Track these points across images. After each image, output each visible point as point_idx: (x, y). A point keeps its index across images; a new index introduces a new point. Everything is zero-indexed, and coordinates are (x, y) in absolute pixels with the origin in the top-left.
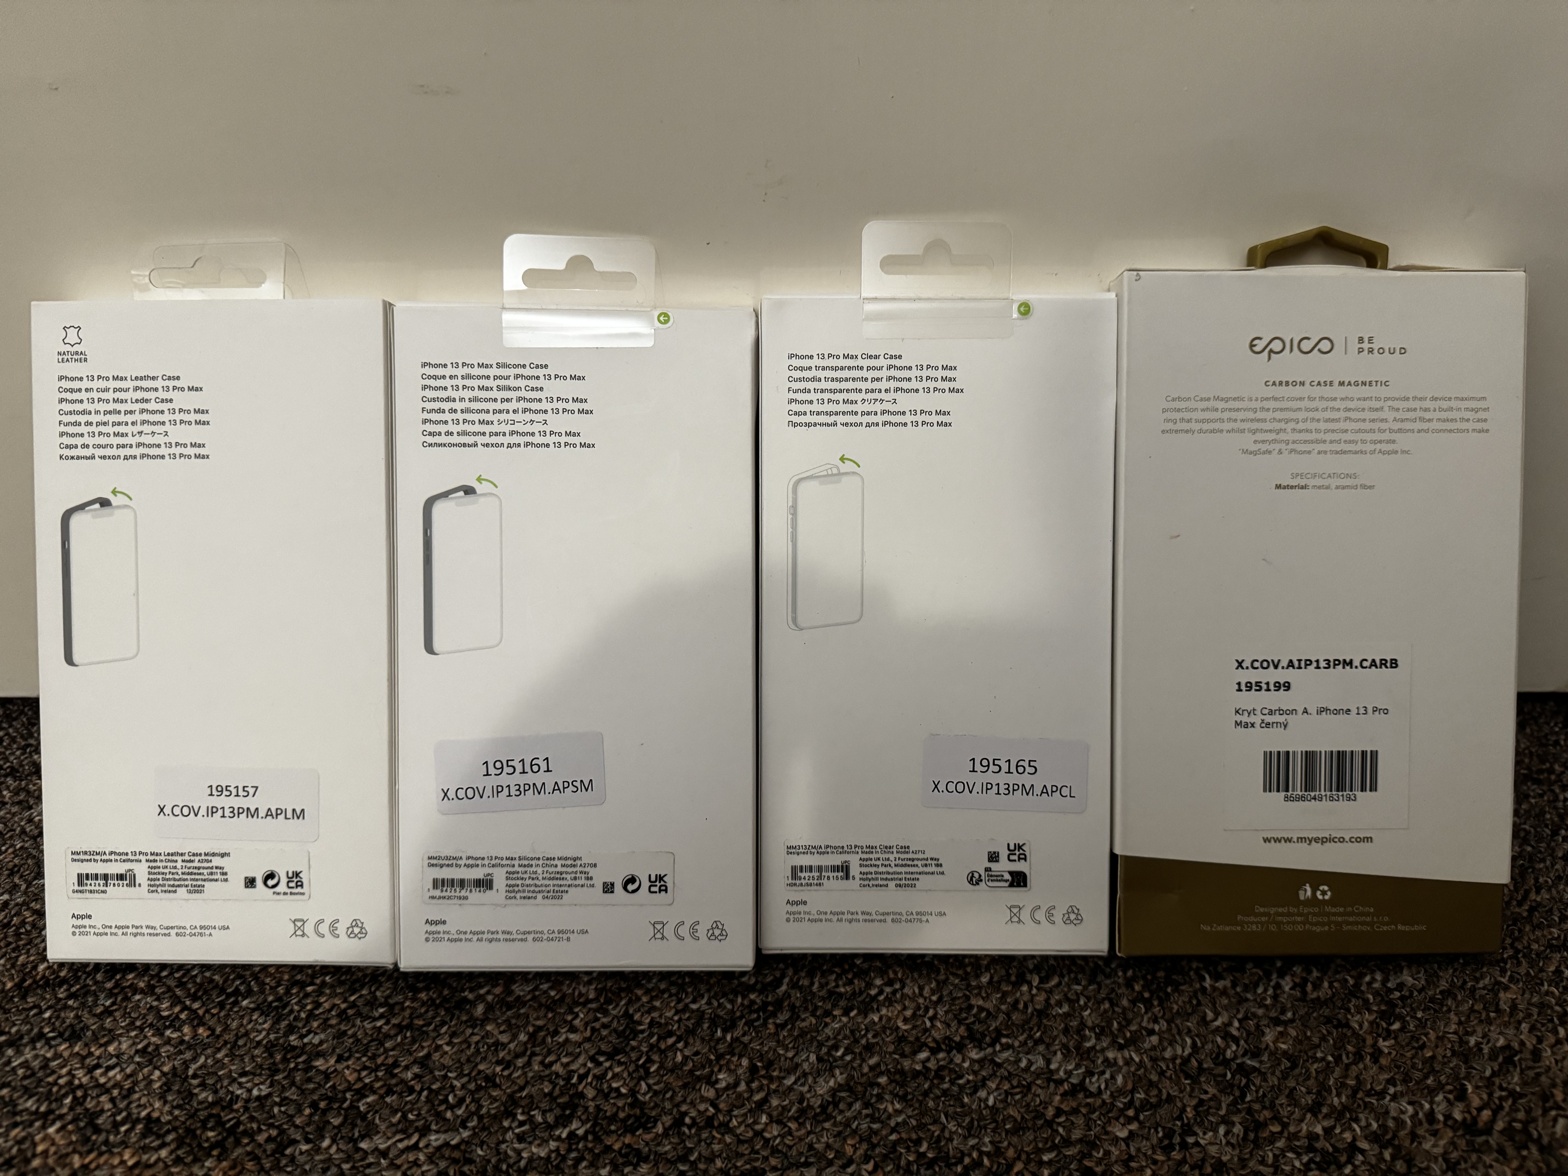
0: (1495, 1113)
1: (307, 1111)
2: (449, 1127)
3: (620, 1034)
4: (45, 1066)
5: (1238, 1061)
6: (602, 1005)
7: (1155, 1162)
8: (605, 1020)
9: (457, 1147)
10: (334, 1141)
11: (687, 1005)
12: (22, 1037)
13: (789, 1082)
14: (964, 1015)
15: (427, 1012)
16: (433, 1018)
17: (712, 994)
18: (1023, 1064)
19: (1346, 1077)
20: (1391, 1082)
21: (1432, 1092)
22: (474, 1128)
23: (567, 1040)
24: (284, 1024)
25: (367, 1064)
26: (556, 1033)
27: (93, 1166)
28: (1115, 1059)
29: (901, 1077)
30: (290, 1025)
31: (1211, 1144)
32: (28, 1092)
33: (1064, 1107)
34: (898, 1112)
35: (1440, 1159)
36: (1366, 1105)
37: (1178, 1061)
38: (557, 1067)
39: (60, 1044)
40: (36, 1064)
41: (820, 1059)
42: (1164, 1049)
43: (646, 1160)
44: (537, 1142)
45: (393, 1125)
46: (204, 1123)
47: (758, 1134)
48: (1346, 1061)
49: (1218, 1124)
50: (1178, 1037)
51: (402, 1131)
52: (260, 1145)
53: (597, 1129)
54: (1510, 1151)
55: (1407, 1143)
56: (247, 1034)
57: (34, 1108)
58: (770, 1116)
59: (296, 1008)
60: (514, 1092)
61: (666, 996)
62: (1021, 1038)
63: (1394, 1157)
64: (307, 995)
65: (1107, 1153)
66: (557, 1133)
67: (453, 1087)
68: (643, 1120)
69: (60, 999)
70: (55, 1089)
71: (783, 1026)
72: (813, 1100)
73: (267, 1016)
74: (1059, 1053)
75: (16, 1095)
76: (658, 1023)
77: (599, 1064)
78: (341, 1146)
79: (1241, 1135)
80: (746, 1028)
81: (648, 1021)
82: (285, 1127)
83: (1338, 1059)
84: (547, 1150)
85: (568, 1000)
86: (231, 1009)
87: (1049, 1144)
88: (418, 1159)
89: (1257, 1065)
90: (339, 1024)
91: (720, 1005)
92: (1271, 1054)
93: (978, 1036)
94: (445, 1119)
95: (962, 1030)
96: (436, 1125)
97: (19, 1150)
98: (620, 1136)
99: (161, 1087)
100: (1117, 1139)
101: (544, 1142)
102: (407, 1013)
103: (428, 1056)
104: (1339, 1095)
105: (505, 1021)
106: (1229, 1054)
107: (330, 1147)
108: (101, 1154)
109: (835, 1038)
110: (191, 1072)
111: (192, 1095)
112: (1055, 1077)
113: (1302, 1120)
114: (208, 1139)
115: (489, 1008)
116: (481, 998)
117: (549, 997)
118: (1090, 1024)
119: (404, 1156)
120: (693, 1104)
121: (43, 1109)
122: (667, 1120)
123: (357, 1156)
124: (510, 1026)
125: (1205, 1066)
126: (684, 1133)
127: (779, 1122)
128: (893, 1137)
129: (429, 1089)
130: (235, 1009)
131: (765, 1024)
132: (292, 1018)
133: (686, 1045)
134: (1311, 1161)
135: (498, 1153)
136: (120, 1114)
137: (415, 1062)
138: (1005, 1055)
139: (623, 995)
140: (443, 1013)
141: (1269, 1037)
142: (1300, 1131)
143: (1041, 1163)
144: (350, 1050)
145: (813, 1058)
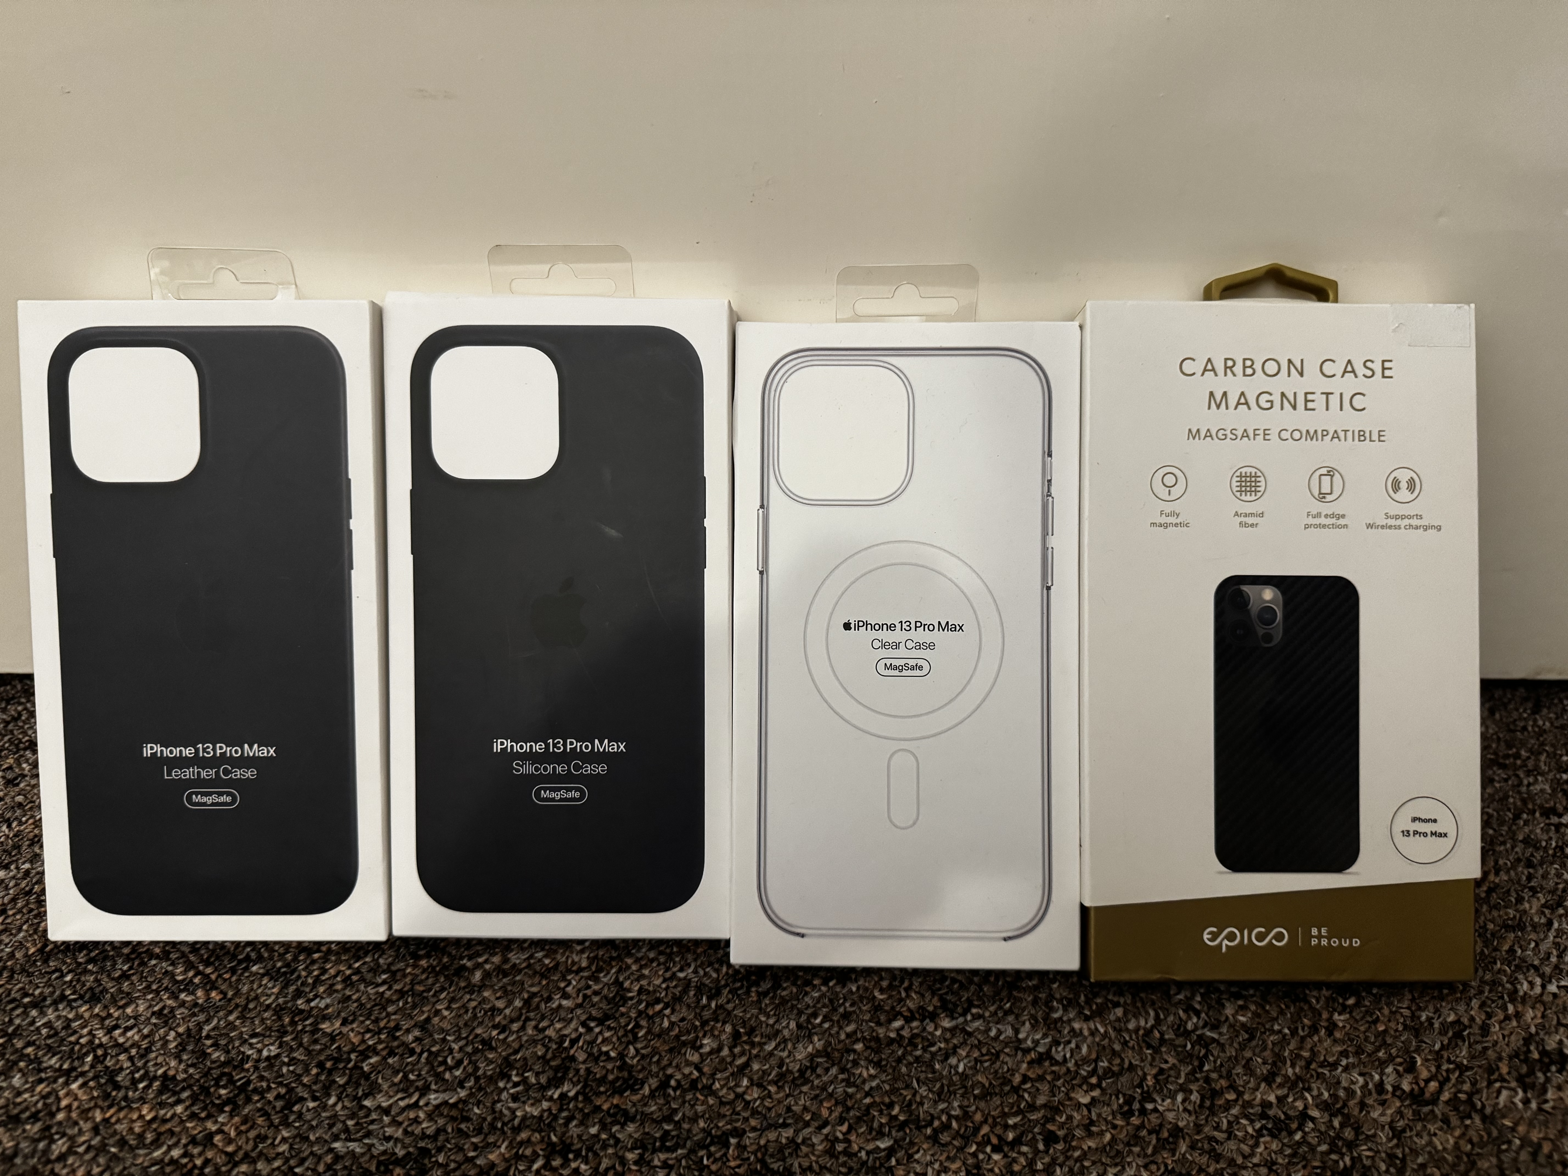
0: (1442, 1085)
1: (314, 1071)
2: (448, 1087)
3: (609, 1001)
4: (67, 1027)
5: (1198, 1033)
6: (593, 973)
7: (1115, 1127)
8: (596, 988)
9: (455, 1105)
10: (339, 1099)
11: (674, 974)
12: (45, 999)
13: (769, 1047)
14: (938, 986)
15: (427, 978)
16: (434, 984)
17: (699, 963)
18: (993, 1033)
19: (1301, 1048)
20: (1344, 1054)
21: (1382, 1065)
22: (471, 1088)
23: (560, 1006)
24: (292, 988)
25: (370, 1027)
26: (549, 999)
27: (113, 1120)
28: (1081, 1030)
29: (875, 1044)
30: (297, 990)
31: (1169, 1110)
32: (51, 1051)
33: (1031, 1074)
34: (872, 1077)
35: (1387, 1127)
36: (1319, 1076)
37: (1141, 1032)
38: (550, 1032)
39: (80, 1006)
40: (58, 1024)
41: (799, 1026)
42: (1128, 1021)
43: (633, 1119)
44: (530, 1102)
45: (394, 1084)
46: (217, 1080)
47: (739, 1096)
48: (1301, 1033)
49: (1176, 1092)
50: (1141, 1010)
51: (403, 1090)
52: (270, 1102)
53: (587, 1091)
54: (1454, 1121)
55: (1356, 1112)
56: (257, 998)
57: (57, 1066)
58: (751, 1080)
59: (304, 973)
60: (510, 1055)
61: (654, 964)
62: (992, 1009)
63: (1342, 1125)
64: (313, 962)
65: (1070, 1118)
66: (550, 1093)
67: (451, 1050)
68: (631, 1082)
69: (80, 964)
70: (77, 1048)
71: (765, 994)
72: (791, 1065)
73: (276, 981)
74: (1027, 1024)
75: (40, 1053)
76: (646, 990)
77: (590, 1030)
78: (346, 1104)
79: (1198, 1102)
80: (730, 996)
81: (636, 988)
82: (294, 1085)
83: (1294, 1032)
84: (540, 1109)
85: (562, 968)
86: (242, 974)
87: (1015, 1109)
88: (418, 1117)
89: (1216, 1036)
90: (344, 989)
91: (706, 974)
92: (1231, 1026)
93: (950, 1006)
94: (444, 1080)
95: (935, 1001)
96: (436, 1085)
97: (45, 1104)
98: (609, 1096)
99: (176, 1047)
100: (1079, 1105)
101: (537, 1102)
102: (408, 980)
103: (428, 1020)
104: (1293, 1066)
105: (501, 988)
106: (1190, 1026)
107: (335, 1104)
108: (120, 1109)
109: (814, 1006)
110: (204, 1034)
111: (205, 1055)
112: (1022, 1046)
113: (1257, 1089)
114: (220, 1096)
115: (487, 975)
116: (478, 966)
117: (544, 965)
118: (1058, 996)
119: (405, 1114)
120: (678, 1067)
121: (65, 1066)
122: (654, 1082)
123: (362, 1113)
124: (506, 992)
125: (1167, 1037)
126: (669, 1095)
127: (760, 1085)
128: (868, 1101)
129: (429, 1050)
130: (246, 974)
131: (748, 992)
132: (299, 983)
133: (673, 1011)
134: (1263, 1127)
135: (494, 1112)
136: (138, 1071)
137: (415, 1026)
138: (976, 1024)
139: (614, 963)
140: (442, 979)
141: (1229, 1011)
142: (1254, 1099)
143: (1006, 1127)
144: (354, 1013)
145: (793, 1025)
